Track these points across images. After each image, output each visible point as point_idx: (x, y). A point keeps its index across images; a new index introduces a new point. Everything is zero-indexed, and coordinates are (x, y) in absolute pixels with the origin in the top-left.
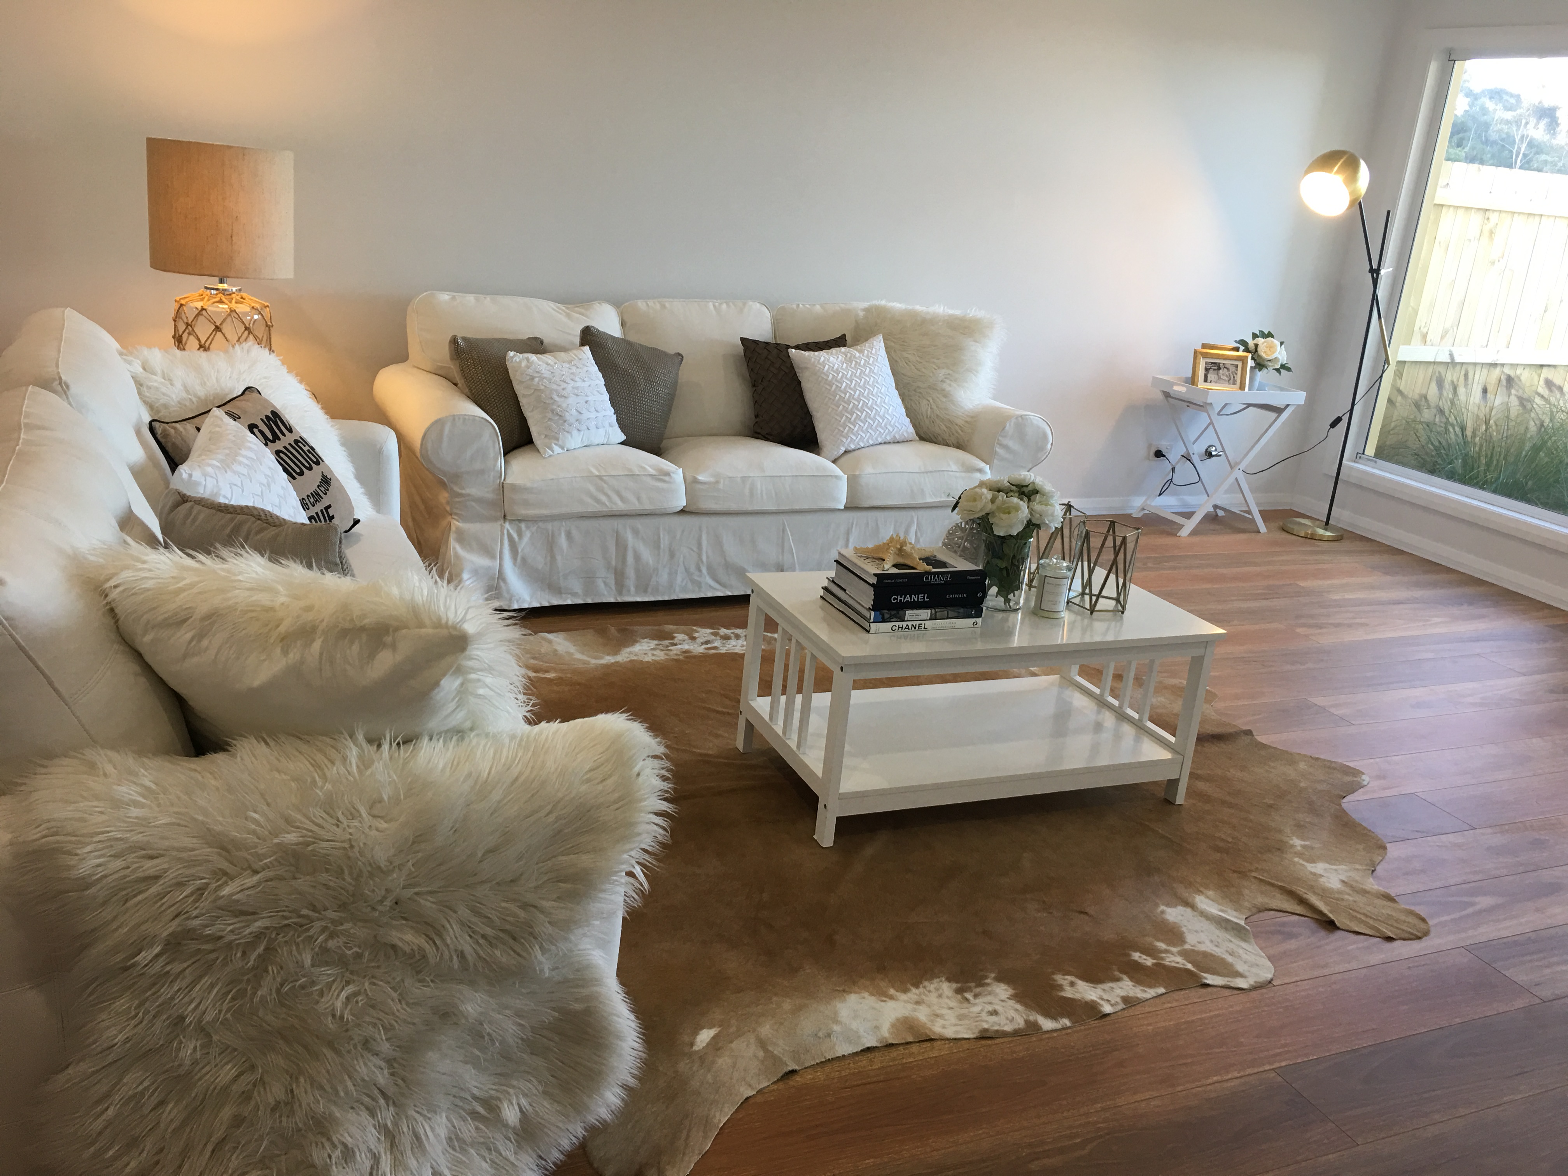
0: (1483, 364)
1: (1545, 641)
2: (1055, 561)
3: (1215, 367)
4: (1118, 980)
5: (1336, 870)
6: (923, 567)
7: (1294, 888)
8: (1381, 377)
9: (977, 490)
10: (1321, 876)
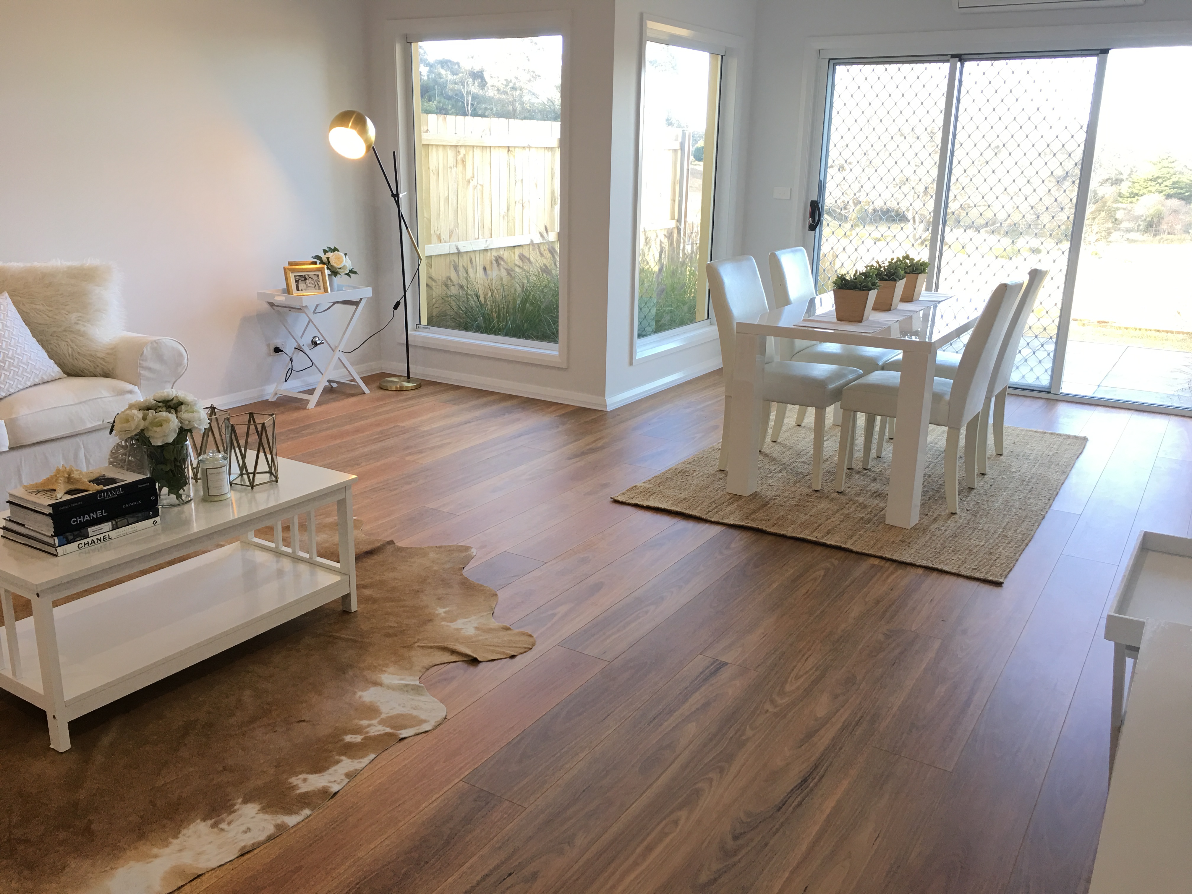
0: (479, 250)
1: (558, 427)
2: (211, 455)
3: (302, 278)
4: (339, 762)
5: (470, 621)
6: (95, 488)
7: (445, 644)
8: (418, 269)
9: (128, 412)
10: (461, 629)
